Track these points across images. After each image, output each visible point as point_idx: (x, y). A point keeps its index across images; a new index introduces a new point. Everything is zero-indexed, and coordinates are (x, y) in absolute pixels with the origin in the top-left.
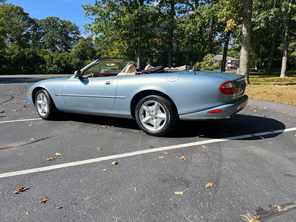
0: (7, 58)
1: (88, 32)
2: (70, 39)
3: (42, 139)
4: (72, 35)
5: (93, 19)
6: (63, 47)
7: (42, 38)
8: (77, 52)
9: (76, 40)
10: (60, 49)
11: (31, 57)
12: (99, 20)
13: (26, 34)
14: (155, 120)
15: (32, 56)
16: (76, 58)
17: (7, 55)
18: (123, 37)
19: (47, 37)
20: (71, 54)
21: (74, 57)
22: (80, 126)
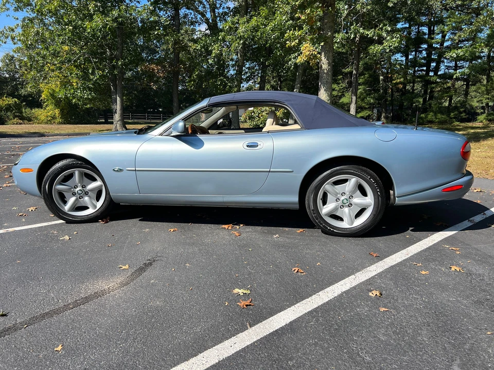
1: (5, 43)
3: (146, 265)
5: (17, 19)
12: (31, 20)
14: (346, 210)
18: (88, 58)
22: (176, 229)
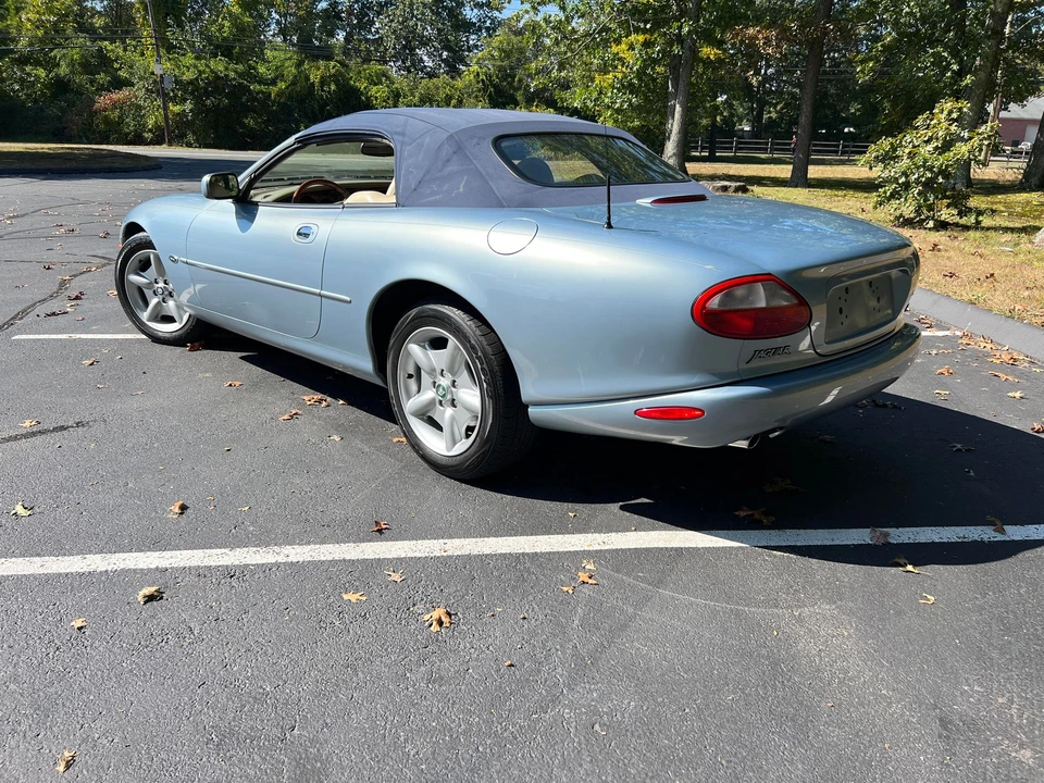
0: (258, 93)
2: (468, 26)
3: (55, 430)
4: (476, 11)
6: (441, 55)
7: (377, 25)
8: (482, 77)
9: (488, 29)
10: (431, 64)
11: (329, 92)
13: (326, 10)
14: (449, 411)
15: (333, 87)
16: (476, 97)
17: (260, 83)
18: (627, 21)
19: (392, 21)
20: (459, 83)
21: (469, 96)
22: (238, 383)
